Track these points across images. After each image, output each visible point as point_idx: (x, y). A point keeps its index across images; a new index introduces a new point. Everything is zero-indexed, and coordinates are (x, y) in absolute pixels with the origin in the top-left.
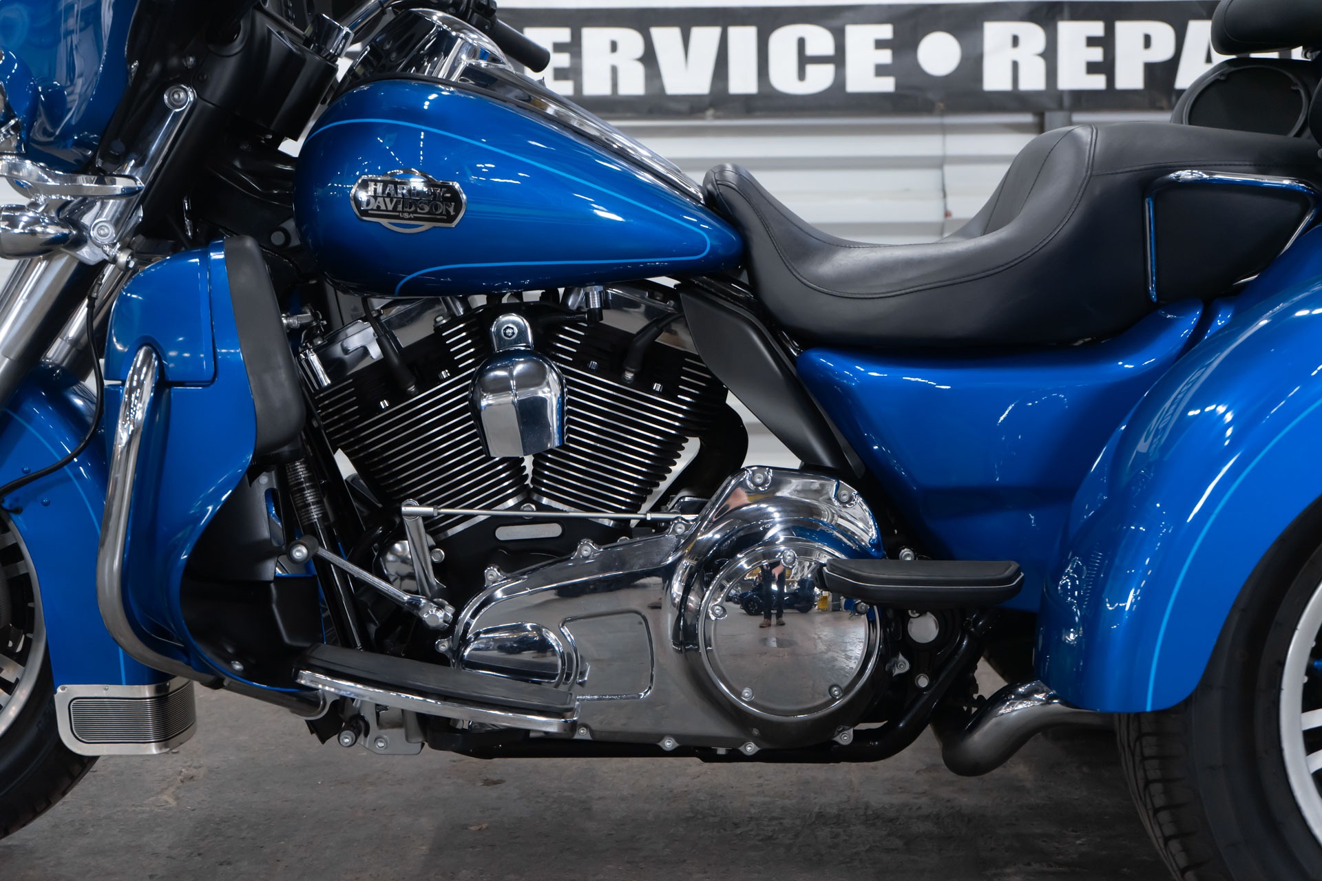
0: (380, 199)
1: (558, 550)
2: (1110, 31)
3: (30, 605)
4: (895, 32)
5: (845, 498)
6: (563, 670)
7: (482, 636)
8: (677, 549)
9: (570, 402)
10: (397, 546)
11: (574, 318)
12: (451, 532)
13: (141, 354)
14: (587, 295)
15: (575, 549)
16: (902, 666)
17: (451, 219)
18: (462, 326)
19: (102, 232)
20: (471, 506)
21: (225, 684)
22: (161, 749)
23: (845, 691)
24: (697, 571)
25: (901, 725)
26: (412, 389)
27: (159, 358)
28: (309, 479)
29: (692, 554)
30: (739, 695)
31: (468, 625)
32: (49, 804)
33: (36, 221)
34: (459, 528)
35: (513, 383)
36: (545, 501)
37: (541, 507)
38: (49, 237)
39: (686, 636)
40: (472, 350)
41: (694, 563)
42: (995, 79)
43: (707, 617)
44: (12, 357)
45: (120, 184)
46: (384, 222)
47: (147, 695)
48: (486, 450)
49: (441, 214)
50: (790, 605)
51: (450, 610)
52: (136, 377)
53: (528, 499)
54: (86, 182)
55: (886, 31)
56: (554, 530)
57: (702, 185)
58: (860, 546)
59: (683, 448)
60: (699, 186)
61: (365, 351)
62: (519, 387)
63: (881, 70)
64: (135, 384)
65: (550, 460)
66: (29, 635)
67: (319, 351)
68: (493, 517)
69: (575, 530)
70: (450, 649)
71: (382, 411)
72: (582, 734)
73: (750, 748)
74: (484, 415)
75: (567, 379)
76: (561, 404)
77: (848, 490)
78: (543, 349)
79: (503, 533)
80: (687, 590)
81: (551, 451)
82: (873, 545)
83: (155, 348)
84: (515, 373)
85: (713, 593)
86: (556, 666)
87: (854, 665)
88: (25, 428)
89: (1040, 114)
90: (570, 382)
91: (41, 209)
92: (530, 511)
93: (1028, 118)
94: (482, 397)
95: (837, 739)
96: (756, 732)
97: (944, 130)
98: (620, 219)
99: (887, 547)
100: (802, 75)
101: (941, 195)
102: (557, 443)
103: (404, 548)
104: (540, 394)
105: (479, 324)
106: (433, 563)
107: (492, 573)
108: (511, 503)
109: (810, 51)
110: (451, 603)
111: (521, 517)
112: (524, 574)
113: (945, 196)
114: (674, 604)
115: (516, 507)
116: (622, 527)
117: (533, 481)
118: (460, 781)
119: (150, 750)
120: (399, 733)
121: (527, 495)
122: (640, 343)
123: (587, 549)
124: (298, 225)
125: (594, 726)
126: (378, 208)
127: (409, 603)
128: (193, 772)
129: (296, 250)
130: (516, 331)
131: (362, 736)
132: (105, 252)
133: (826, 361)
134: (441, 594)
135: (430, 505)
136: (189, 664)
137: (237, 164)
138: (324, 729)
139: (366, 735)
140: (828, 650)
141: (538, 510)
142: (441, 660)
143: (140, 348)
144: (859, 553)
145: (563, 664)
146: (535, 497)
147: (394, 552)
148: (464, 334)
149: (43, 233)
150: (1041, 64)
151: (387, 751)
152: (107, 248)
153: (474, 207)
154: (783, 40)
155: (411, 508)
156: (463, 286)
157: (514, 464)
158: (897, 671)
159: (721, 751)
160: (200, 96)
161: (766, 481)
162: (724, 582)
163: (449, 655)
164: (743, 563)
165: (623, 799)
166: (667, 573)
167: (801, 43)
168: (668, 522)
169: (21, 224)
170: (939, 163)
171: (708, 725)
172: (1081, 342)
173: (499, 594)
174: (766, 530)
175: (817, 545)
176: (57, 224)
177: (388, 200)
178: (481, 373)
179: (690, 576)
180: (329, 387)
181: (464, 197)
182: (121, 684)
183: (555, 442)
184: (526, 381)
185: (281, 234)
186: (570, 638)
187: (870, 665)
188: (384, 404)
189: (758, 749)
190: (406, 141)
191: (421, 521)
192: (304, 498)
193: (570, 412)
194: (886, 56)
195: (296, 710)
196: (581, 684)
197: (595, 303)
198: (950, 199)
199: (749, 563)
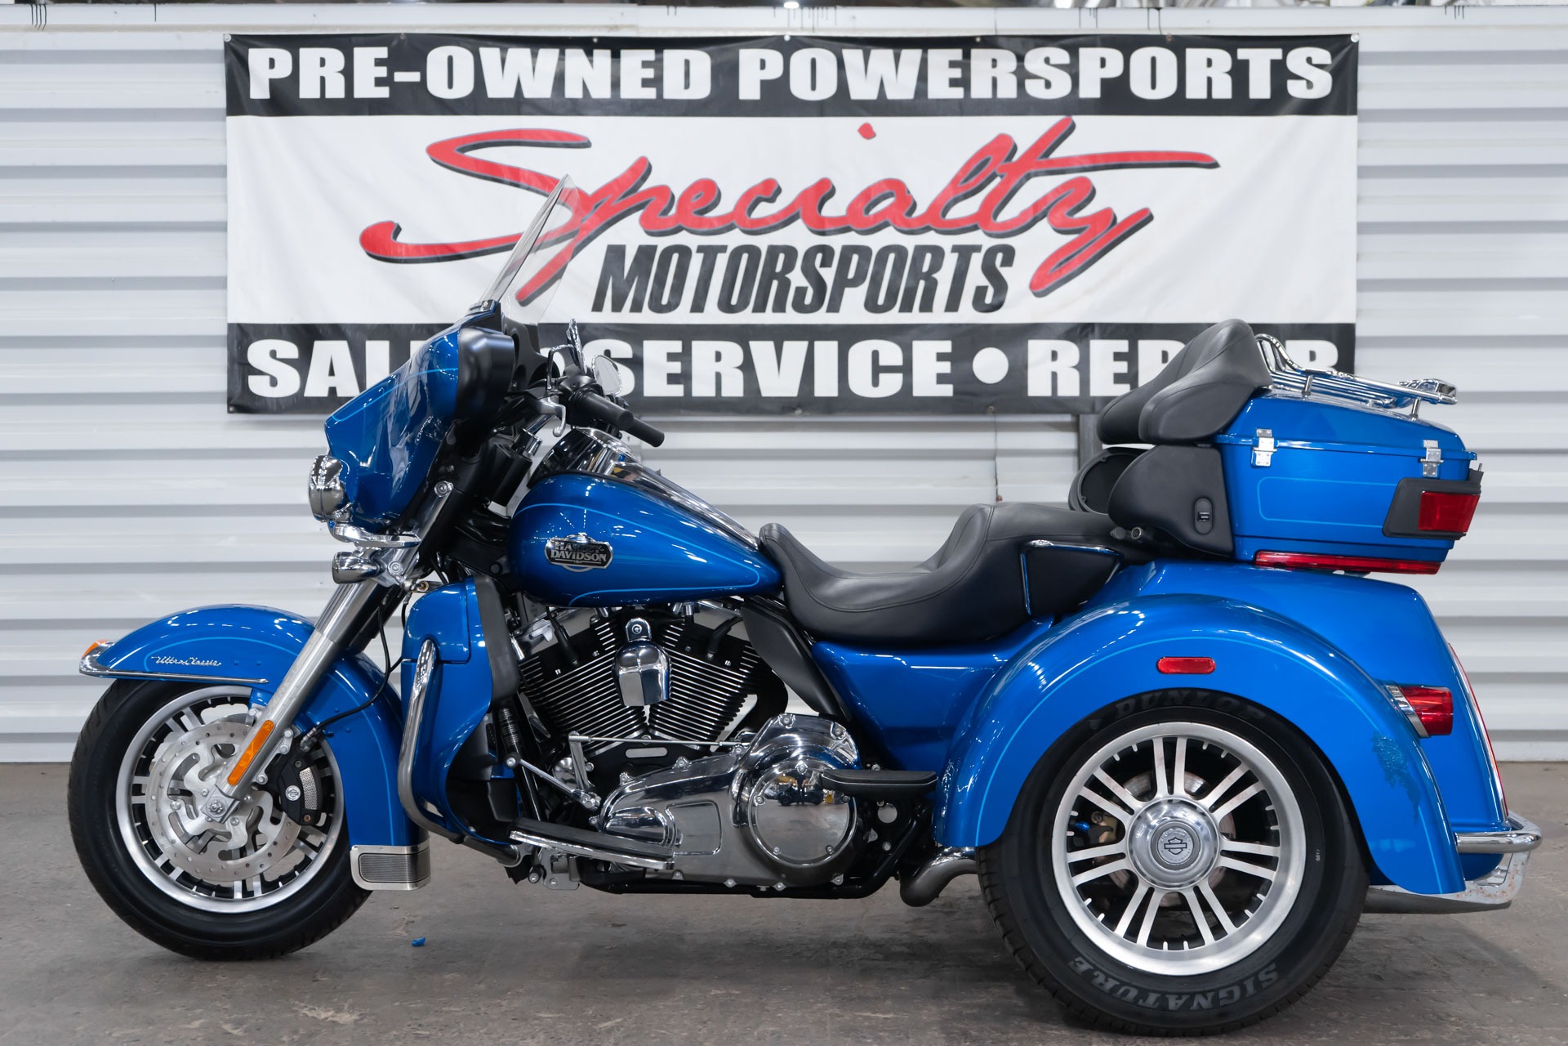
0: (562, 552)
1: (664, 764)
2: (1134, 348)
3: (332, 795)
4: (953, 347)
5: (838, 733)
6: (666, 837)
7: (617, 815)
8: (736, 764)
9: (673, 672)
10: (562, 762)
11: (678, 619)
12: (598, 752)
13: (425, 645)
14: (684, 607)
15: (675, 763)
16: (873, 836)
17: (604, 564)
18: (607, 624)
19: (395, 568)
20: (611, 736)
21: (465, 840)
22: (413, 887)
23: (836, 849)
24: (748, 776)
25: (875, 875)
26: (575, 662)
27: (436, 646)
28: (510, 718)
29: (745, 767)
30: (772, 851)
31: (609, 809)
32: (340, 923)
33: (355, 562)
34: (602, 751)
35: (639, 661)
36: (657, 733)
37: (654, 737)
38: (363, 572)
39: (741, 817)
40: (614, 639)
41: (746, 771)
42: (1038, 386)
43: (754, 805)
44: (335, 641)
45: (403, 540)
46: (565, 565)
47: (406, 853)
48: (621, 701)
49: (598, 561)
50: (808, 800)
51: (598, 799)
52: (423, 658)
53: (646, 732)
54: (385, 540)
55: (946, 346)
56: (662, 752)
57: (758, 537)
58: (848, 763)
59: (744, 701)
60: (756, 538)
61: (542, 638)
62: (642, 663)
63: (942, 379)
64: (422, 662)
65: (660, 708)
66: (331, 815)
67: (518, 638)
68: (625, 743)
69: (675, 751)
70: (598, 823)
71: (557, 676)
72: (678, 876)
73: (780, 886)
74: (621, 680)
75: (672, 659)
76: (668, 673)
77: (840, 728)
78: (657, 640)
79: (631, 753)
80: (741, 788)
81: (662, 703)
82: (855, 763)
83: (434, 641)
84: (640, 654)
85: (756, 790)
86: (662, 835)
87: (841, 834)
88: (337, 684)
89: (1077, 415)
90: (673, 660)
91: (360, 555)
92: (647, 739)
93: (1068, 418)
94: (620, 669)
95: (833, 881)
96: (784, 876)
97: (996, 427)
98: (705, 561)
99: (863, 763)
100: (875, 383)
101: (994, 481)
102: (665, 698)
103: (566, 763)
104: (655, 668)
105: (618, 623)
106: (587, 772)
107: (625, 776)
108: (636, 734)
109: (882, 362)
110: (598, 795)
111: (641, 743)
112: (644, 777)
113: (997, 484)
114: (733, 799)
115: (639, 737)
116: (705, 750)
117: (649, 721)
118: (596, 924)
119: (406, 887)
120: (566, 876)
121: (646, 730)
122: (718, 636)
123: (682, 762)
124: (509, 561)
125: (685, 871)
126: (561, 557)
127: (574, 794)
128: (412, 919)
129: (507, 575)
130: (641, 628)
131: (542, 878)
132: (397, 580)
133: (830, 650)
134: (592, 789)
135: (586, 735)
136: (445, 827)
137: (471, 522)
138: (517, 874)
139: (544, 878)
140: (831, 828)
141: (652, 739)
142: (593, 829)
143: (425, 641)
144: (845, 766)
145: (667, 833)
146: (651, 731)
147: (560, 766)
148: (608, 629)
149: (360, 569)
150: (1076, 375)
151: (557, 888)
152: (398, 578)
153: (618, 557)
154: (860, 353)
155: (574, 737)
156: (609, 601)
157: (638, 710)
158: (870, 840)
159: (763, 889)
160: (455, 487)
161: (790, 722)
162: (763, 783)
163: (597, 827)
164: (776, 770)
165: (706, 934)
166: (729, 779)
167: (875, 355)
168: (732, 746)
169: (346, 564)
170: (992, 455)
171: (755, 872)
172: (990, 638)
173: (628, 790)
174: (791, 753)
175: (824, 762)
176: (369, 563)
177: (567, 552)
178: (618, 656)
179: (744, 779)
180: (524, 660)
181: (611, 548)
182: (391, 845)
183: (663, 697)
184: (647, 660)
185: (497, 566)
186: (672, 818)
187: (851, 833)
188: (558, 672)
189: (785, 887)
190: (576, 516)
191: (580, 744)
192: (507, 729)
193: (673, 678)
194: (946, 368)
195: (501, 860)
196: (678, 846)
197: (689, 612)
198: (1000, 485)
199: (780, 770)
